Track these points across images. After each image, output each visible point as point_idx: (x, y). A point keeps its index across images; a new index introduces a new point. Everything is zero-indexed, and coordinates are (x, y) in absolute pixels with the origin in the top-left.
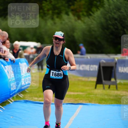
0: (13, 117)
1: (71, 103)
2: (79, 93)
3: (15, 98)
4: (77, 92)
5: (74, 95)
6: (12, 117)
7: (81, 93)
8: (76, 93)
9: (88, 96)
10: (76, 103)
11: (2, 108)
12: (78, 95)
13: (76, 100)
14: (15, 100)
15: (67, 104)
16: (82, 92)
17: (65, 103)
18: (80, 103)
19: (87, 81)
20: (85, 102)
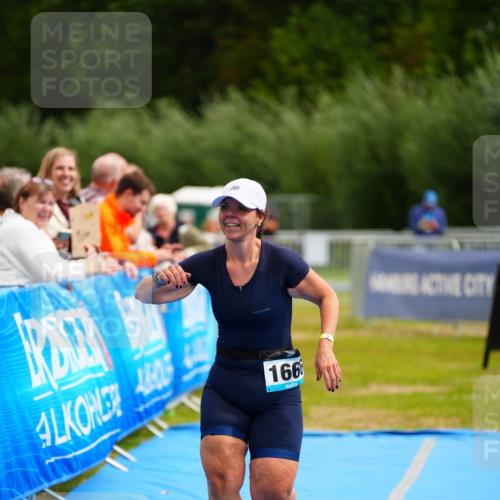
0: (167, 493)
1: (389, 429)
2: (419, 388)
3: (172, 414)
4: (414, 382)
5: (400, 396)
6: (163, 492)
7: (428, 389)
8: (408, 390)
9: (455, 398)
10: (409, 430)
11: (125, 458)
12: (415, 395)
13: (409, 419)
14: (174, 424)
15: (376, 434)
16: (432, 382)
17: (369, 431)
18: (424, 429)
19: (452, 339)
20: (446, 426)
